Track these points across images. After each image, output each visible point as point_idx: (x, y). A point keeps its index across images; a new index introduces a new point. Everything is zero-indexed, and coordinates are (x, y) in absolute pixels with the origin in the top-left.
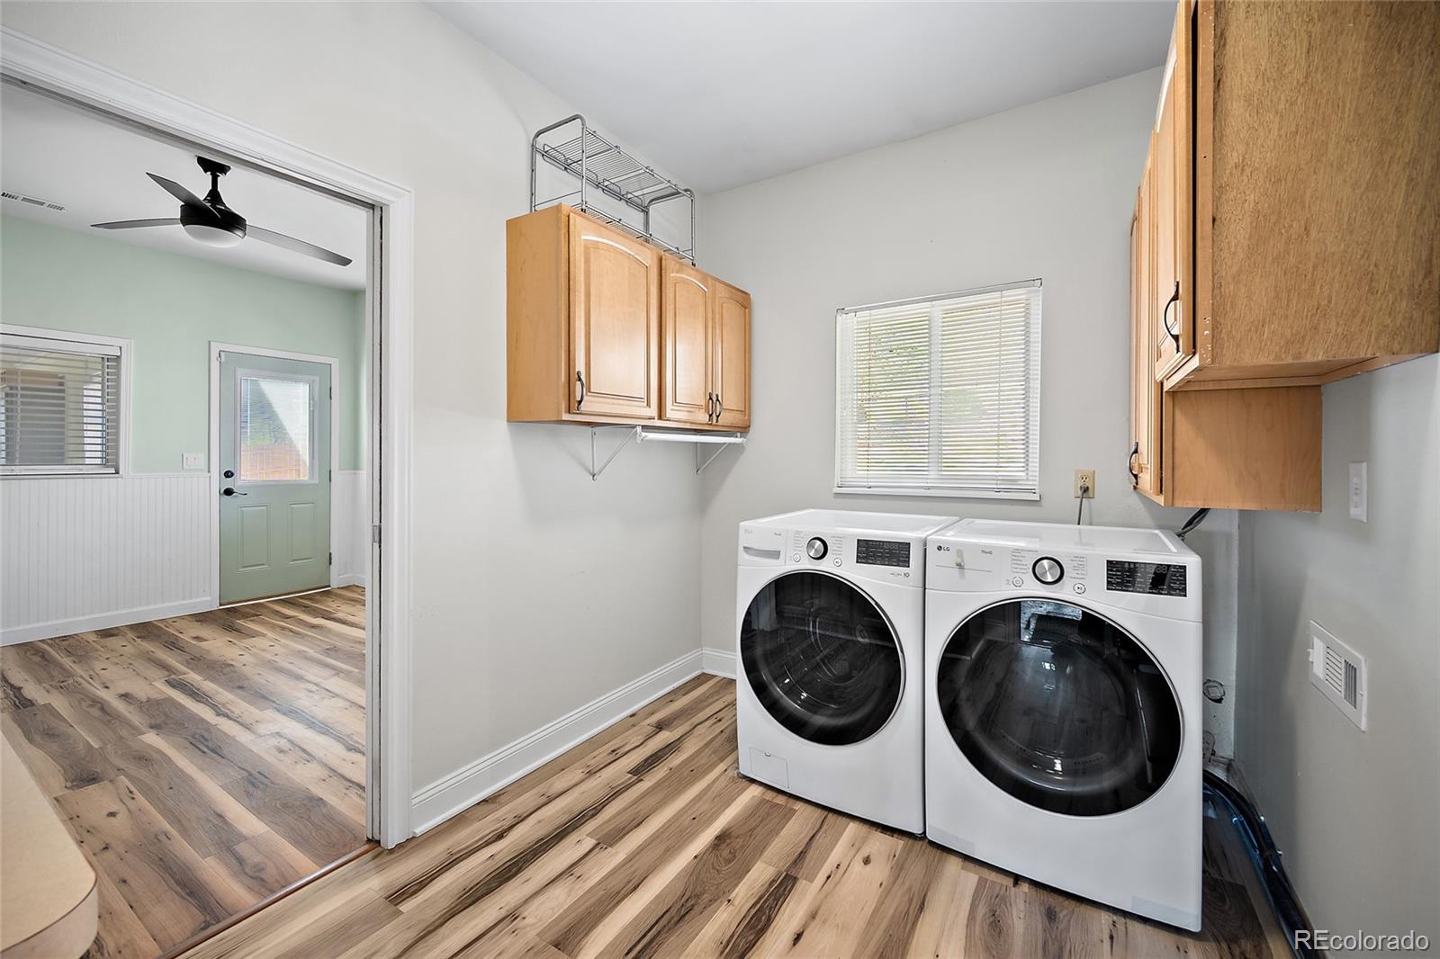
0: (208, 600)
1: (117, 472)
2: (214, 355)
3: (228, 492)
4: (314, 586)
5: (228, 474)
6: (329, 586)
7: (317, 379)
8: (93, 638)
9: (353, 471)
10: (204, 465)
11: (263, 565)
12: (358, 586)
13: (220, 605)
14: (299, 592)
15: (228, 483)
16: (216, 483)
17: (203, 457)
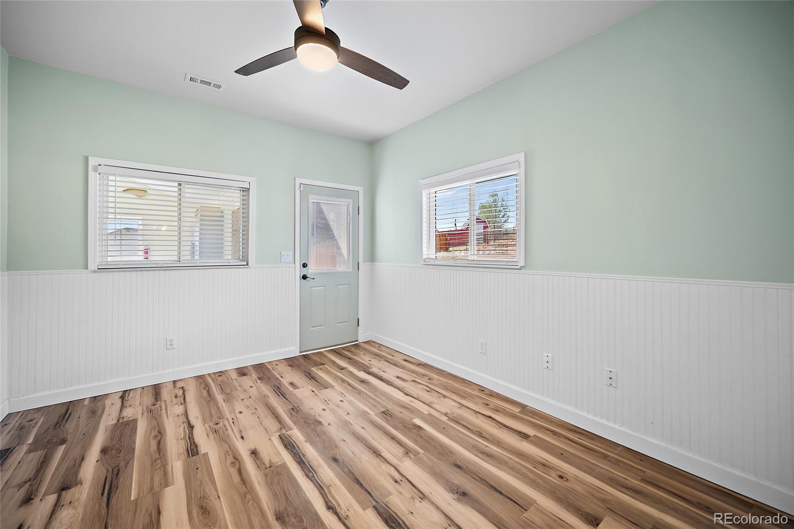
0: (294, 351)
1: (248, 265)
2: (297, 186)
3: (305, 277)
4: (350, 341)
5: (305, 266)
6: (357, 341)
7: (351, 201)
8: (234, 375)
9: (371, 263)
10: (292, 260)
11: (322, 326)
12: (374, 342)
13: (300, 352)
14: (341, 344)
15: (304, 271)
16: (298, 271)
17: (291, 254)
